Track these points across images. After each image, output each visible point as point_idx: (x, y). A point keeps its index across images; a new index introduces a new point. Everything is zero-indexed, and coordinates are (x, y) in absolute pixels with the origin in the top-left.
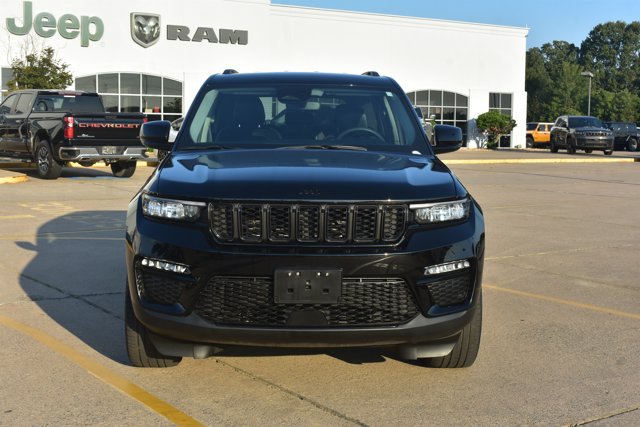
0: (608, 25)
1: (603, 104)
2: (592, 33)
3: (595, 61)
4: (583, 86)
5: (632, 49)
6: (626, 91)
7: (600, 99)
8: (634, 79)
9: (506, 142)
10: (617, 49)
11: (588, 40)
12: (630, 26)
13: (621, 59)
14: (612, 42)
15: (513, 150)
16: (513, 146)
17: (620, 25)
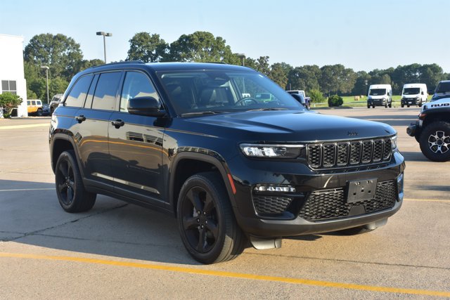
0: (41, 35)
1: (44, 87)
2: (32, 41)
3: (35, 59)
4: (30, 75)
5: (59, 51)
6: (58, 78)
7: (42, 83)
8: (61, 70)
9: (15, 113)
10: (49, 51)
11: (29, 46)
12: (56, 37)
13: (52, 57)
14: (45, 47)
15: (19, 118)
16: (19, 116)
17: (50, 36)
